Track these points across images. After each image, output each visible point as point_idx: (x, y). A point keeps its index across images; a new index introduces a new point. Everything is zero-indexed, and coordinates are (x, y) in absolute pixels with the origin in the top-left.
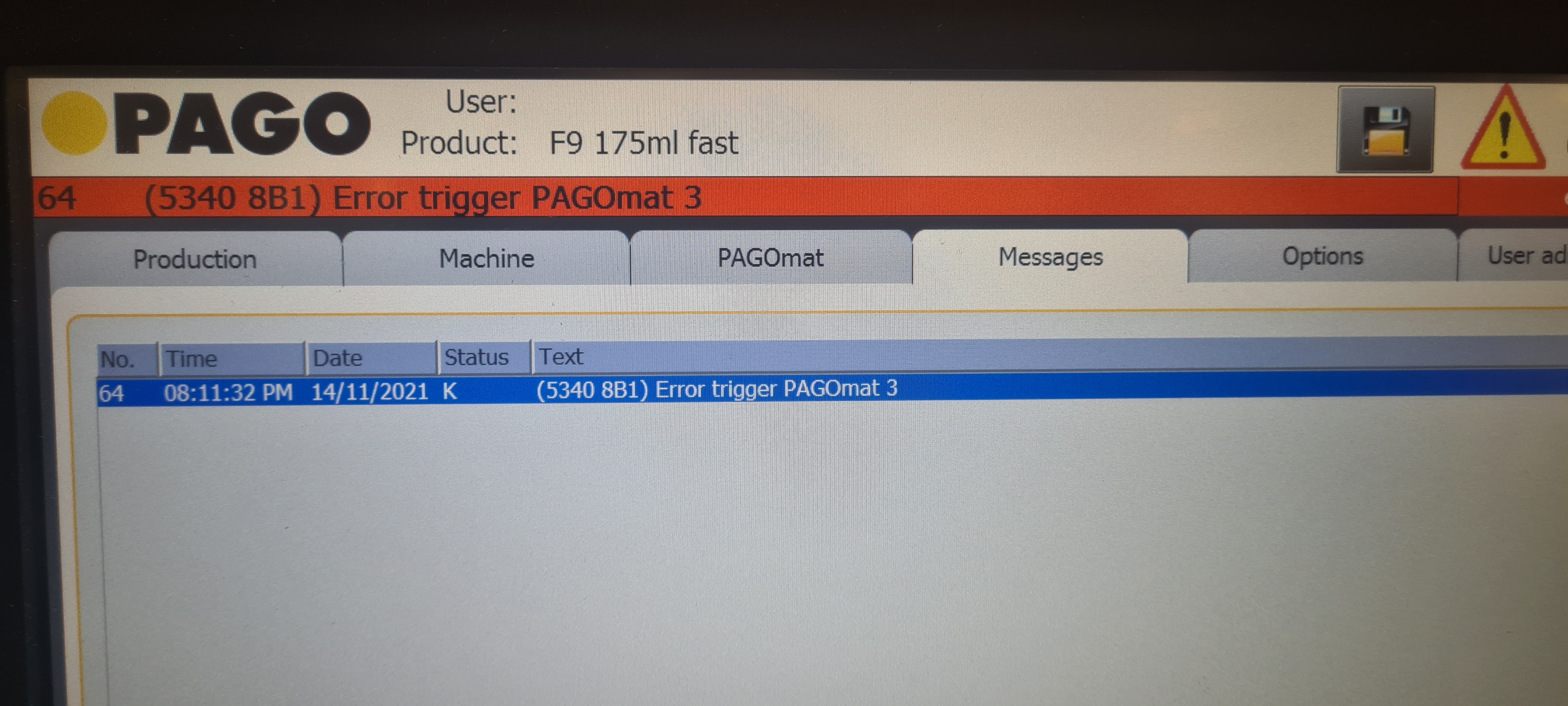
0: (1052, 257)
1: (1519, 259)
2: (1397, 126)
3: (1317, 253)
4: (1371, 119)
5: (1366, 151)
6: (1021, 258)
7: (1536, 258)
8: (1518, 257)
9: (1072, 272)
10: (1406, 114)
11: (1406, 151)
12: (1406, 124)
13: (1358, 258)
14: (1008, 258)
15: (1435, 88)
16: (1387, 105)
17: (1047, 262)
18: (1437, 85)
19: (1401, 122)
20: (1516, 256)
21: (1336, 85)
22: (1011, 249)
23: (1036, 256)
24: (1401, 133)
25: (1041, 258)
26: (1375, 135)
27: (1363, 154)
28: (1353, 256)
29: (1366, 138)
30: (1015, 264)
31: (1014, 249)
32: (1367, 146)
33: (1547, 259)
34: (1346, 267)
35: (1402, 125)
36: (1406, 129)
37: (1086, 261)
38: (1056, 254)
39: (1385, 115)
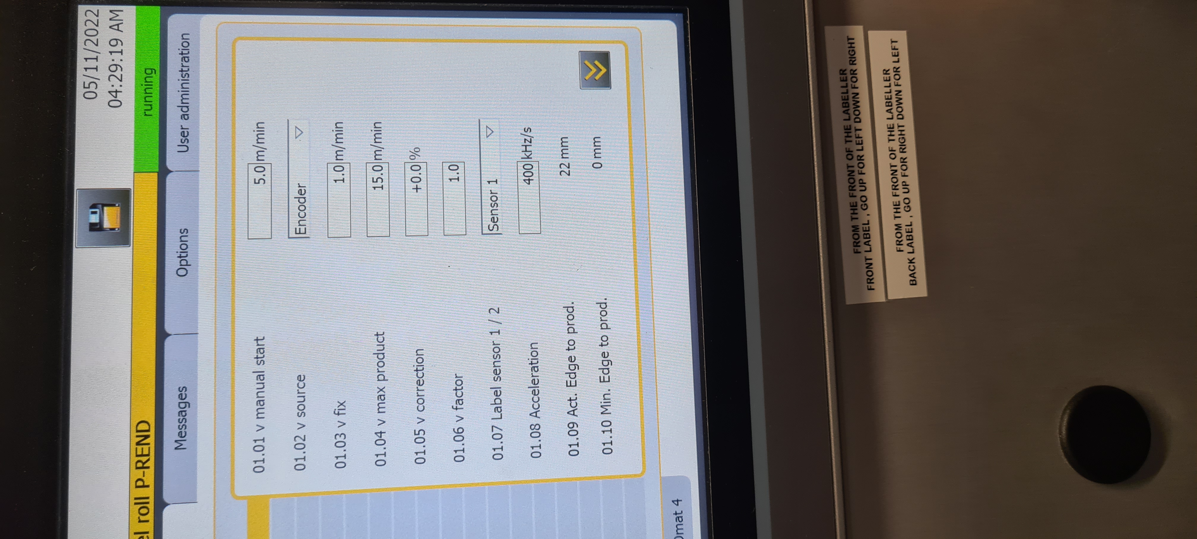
0: (182, 418)
1: (186, 135)
2: (101, 211)
3: (180, 257)
4: (96, 227)
5: (117, 229)
6: (181, 437)
7: (185, 124)
8: (185, 135)
9: (191, 405)
10: (94, 206)
11: (117, 205)
12: (100, 206)
13: (184, 232)
14: (182, 445)
15: (78, 189)
16: (88, 218)
17: (184, 420)
18: (75, 188)
19: (98, 209)
20: (184, 136)
21: (75, 250)
22: (176, 444)
23: (181, 427)
24: (105, 208)
25: (182, 424)
26: (107, 225)
27: (119, 231)
28: (183, 235)
29: (109, 229)
30: (185, 440)
31: (176, 441)
32: (114, 229)
33: (186, 117)
34: (189, 239)
35: (101, 209)
36: (104, 205)
37: (184, 397)
38: (179, 415)
39: (94, 219)
